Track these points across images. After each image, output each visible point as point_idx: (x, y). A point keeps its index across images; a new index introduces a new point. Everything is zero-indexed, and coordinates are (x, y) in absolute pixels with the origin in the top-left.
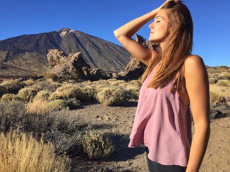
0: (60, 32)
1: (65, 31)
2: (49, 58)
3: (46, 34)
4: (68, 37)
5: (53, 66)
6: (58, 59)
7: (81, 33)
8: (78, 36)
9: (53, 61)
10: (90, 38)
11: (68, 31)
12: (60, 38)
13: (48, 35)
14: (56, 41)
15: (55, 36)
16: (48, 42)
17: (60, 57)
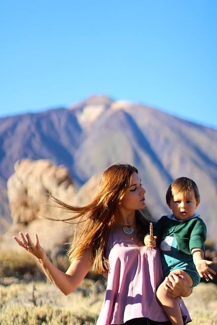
0: (81, 109)
1: (96, 104)
2: (13, 194)
3: (32, 115)
4: (107, 125)
5: (26, 224)
6: (44, 198)
7: (156, 113)
8: (143, 121)
9: (25, 205)
10: (186, 130)
11: (108, 107)
12: (78, 128)
13: (39, 120)
14: (64, 140)
15: (60, 124)
16: (37, 144)
17: (53, 189)
